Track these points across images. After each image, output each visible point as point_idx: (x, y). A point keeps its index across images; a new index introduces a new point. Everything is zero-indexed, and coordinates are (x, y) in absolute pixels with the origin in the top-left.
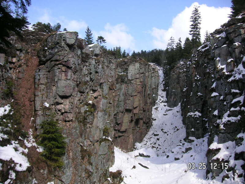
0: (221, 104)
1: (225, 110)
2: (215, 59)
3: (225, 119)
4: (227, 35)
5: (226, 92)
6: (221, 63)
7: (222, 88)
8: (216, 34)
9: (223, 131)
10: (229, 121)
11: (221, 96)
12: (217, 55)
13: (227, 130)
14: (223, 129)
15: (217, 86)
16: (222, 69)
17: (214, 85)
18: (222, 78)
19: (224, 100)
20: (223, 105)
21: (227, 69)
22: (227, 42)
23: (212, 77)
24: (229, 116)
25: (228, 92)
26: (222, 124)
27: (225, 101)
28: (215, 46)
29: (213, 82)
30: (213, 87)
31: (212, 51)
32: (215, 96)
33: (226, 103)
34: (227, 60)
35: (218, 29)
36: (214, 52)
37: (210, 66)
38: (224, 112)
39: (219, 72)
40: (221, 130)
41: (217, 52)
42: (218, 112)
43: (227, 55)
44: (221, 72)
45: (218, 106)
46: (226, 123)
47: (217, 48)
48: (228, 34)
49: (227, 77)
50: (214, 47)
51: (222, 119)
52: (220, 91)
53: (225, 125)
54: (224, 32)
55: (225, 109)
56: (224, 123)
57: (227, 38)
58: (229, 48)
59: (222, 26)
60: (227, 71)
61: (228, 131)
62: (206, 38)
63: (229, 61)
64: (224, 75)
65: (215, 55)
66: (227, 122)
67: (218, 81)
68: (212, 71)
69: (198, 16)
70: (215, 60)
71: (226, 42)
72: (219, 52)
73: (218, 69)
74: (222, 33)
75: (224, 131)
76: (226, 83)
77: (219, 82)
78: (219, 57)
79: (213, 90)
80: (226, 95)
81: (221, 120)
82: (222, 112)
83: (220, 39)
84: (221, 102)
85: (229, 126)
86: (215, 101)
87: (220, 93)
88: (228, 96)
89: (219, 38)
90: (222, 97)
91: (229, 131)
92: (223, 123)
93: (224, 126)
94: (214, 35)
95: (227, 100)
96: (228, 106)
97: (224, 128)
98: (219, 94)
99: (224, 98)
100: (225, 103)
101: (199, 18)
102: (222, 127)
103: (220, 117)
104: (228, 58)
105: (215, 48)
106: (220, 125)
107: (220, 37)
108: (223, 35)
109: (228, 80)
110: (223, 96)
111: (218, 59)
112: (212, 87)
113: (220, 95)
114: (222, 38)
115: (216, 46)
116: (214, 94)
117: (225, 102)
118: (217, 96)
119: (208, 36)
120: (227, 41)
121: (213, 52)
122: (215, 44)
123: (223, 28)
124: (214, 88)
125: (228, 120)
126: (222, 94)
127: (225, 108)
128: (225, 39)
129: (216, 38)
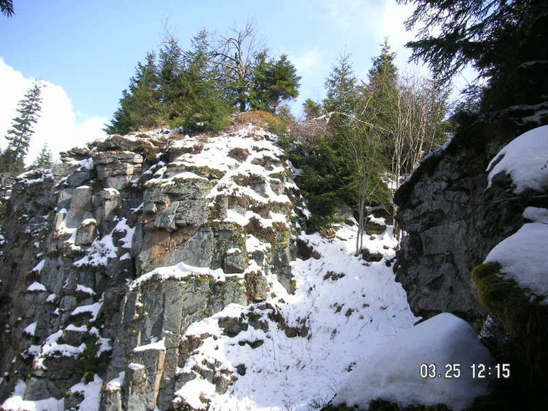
0: (46, 312)
1: (52, 327)
2: (56, 209)
3: (50, 346)
4: (95, 166)
5: (64, 287)
6: (67, 220)
7: (56, 277)
8: (71, 156)
9: (40, 373)
10: (58, 353)
11: (52, 293)
12: (62, 202)
13: (49, 373)
14: (42, 368)
15: (46, 270)
16: (67, 236)
17: (40, 267)
18: (62, 254)
19: (55, 304)
20: (51, 314)
21: (77, 238)
22: (92, 181)
23: (35, 246)
24: (60, 341)
25: (69, 288)
26: (42, 357)
27: (58, 306)
28: (64, 181)
29: (39, 259)
30: (37, 271)
31: (53, 190)
32: (36, 292)
33: (59, 311)
34: (82, 219)
35: (79, 148)
36: (56, 194)
37: (35, 222)
38: (50, 330)
39: (58, 239)
40: (37, 369)
41: (65, 195)
42: (38, 328)
43: (84, 209)
44: (63, 240)
45: (40, 315)
46: (50, 355)
47: (66, 187)
48: (99, 164)
49: (72, 256)
50: (60, 184)
51: (43, 346)
52: (50, 282)
53: (48, 359)
54: (91, 159)
55: (54, 325)
56: (45, 355)
57: (94, 173)
58: (93, 195)
59: (91, 146)
60: (76, 242)
61: (52, 375)
62: (40, 157)
63: (87, 221)
64: (69, 250)
65: (60, 201)
66: (52, 354)
67: (51, 259)
68: (36, 233)
69: (36, 105)
70: (56, 212)
71: (90, 180)
72: (69, 198)
73: (57, 232)
74: (86, 160)
75: (43, 374)
76: (68, 268)
77: (53, 262)
78: (68, 208)
79: (35, 277)
80: (63, 294)
81: (40, 346)
82: (44, 329)
83: (79, 169)
84: (47, 307)
85: (56, 364)
86: (35, 302)
87: (49, 286)
88: (67, 297)
89: (76, 167)
90: (52, 297)
91: (54, 375)
92: (43, 354)
93: (44, 362)
94: (67, 158)
95: (63, 304)
96: (63, 319)
97: (44, 367)
98: (47, 288)
99: (56, 300)
100: (57, 311)
101: (35, 110)
102: (39, 363)
103: (38, 340)
104: (85, 216)
105: (62, 187)
106: (36, 359)
107: (79, 165)
108: (88, 164)
109: (73, 262)
110: (56, 294)
111: (63, 211)
112: (35, 269)
113: (50, 292)
114: (83, 169)
115: (65, 183)
116: (36, 286)
117: (57, 309)
118: (41, 291)
119: (45, 153)
120: (92, 179)
121: (56, 192)
122: (65, 178)
123: (91, 149)
124: (39, 272)
125: (56, 349)
126: (54, 291)
127: (54, 322)
128: (89, 174)
129: (69, 165)
